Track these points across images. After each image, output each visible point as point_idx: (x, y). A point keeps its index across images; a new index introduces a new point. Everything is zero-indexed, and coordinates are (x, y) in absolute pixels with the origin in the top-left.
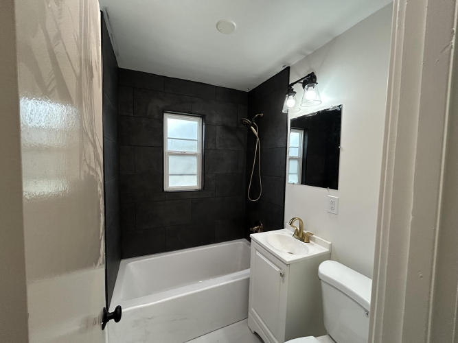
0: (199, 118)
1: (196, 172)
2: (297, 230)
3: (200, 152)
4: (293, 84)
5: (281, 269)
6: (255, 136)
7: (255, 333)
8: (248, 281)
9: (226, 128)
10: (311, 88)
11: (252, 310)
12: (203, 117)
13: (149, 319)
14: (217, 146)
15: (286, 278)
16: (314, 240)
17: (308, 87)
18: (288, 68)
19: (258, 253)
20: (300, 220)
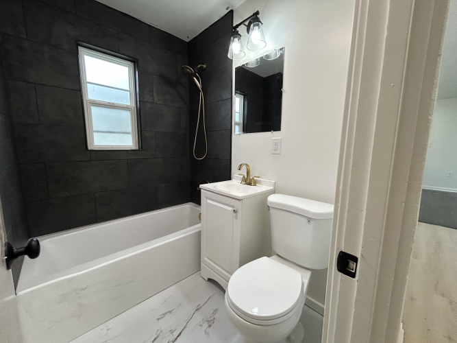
0: (129, 63)
1: (130, 129)
2: (244, 177)
3: (134, 105)
4: (238, 26)
5: (233, 207)
6: (198, 88)
7: (210, 280)
8: (199, 234)
9: (165, 79)
10: (257, 28)
11: (205, 259)
12: (134, 61)
13: (82, 289)
14: (156, 99)
15: (239, 214)
16: (260, 182)
17: (254, 26)
18: (232, 11)
19: (209, 201)
20: (247, 165)
